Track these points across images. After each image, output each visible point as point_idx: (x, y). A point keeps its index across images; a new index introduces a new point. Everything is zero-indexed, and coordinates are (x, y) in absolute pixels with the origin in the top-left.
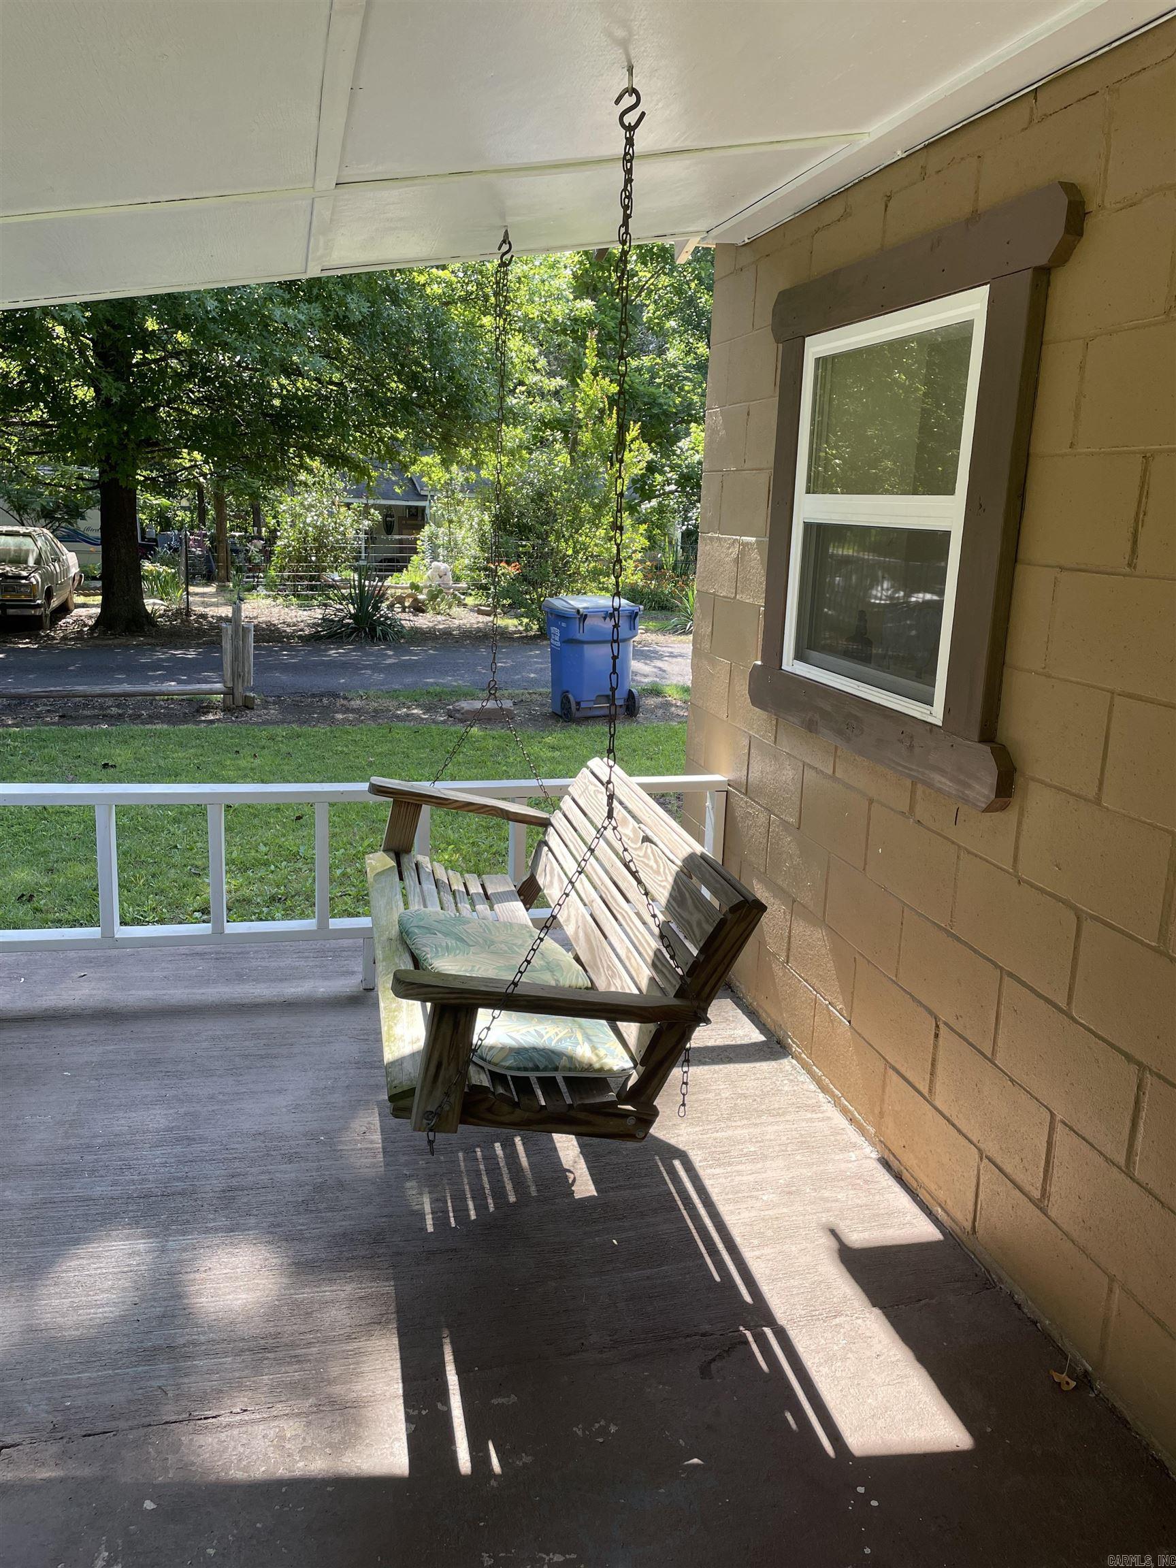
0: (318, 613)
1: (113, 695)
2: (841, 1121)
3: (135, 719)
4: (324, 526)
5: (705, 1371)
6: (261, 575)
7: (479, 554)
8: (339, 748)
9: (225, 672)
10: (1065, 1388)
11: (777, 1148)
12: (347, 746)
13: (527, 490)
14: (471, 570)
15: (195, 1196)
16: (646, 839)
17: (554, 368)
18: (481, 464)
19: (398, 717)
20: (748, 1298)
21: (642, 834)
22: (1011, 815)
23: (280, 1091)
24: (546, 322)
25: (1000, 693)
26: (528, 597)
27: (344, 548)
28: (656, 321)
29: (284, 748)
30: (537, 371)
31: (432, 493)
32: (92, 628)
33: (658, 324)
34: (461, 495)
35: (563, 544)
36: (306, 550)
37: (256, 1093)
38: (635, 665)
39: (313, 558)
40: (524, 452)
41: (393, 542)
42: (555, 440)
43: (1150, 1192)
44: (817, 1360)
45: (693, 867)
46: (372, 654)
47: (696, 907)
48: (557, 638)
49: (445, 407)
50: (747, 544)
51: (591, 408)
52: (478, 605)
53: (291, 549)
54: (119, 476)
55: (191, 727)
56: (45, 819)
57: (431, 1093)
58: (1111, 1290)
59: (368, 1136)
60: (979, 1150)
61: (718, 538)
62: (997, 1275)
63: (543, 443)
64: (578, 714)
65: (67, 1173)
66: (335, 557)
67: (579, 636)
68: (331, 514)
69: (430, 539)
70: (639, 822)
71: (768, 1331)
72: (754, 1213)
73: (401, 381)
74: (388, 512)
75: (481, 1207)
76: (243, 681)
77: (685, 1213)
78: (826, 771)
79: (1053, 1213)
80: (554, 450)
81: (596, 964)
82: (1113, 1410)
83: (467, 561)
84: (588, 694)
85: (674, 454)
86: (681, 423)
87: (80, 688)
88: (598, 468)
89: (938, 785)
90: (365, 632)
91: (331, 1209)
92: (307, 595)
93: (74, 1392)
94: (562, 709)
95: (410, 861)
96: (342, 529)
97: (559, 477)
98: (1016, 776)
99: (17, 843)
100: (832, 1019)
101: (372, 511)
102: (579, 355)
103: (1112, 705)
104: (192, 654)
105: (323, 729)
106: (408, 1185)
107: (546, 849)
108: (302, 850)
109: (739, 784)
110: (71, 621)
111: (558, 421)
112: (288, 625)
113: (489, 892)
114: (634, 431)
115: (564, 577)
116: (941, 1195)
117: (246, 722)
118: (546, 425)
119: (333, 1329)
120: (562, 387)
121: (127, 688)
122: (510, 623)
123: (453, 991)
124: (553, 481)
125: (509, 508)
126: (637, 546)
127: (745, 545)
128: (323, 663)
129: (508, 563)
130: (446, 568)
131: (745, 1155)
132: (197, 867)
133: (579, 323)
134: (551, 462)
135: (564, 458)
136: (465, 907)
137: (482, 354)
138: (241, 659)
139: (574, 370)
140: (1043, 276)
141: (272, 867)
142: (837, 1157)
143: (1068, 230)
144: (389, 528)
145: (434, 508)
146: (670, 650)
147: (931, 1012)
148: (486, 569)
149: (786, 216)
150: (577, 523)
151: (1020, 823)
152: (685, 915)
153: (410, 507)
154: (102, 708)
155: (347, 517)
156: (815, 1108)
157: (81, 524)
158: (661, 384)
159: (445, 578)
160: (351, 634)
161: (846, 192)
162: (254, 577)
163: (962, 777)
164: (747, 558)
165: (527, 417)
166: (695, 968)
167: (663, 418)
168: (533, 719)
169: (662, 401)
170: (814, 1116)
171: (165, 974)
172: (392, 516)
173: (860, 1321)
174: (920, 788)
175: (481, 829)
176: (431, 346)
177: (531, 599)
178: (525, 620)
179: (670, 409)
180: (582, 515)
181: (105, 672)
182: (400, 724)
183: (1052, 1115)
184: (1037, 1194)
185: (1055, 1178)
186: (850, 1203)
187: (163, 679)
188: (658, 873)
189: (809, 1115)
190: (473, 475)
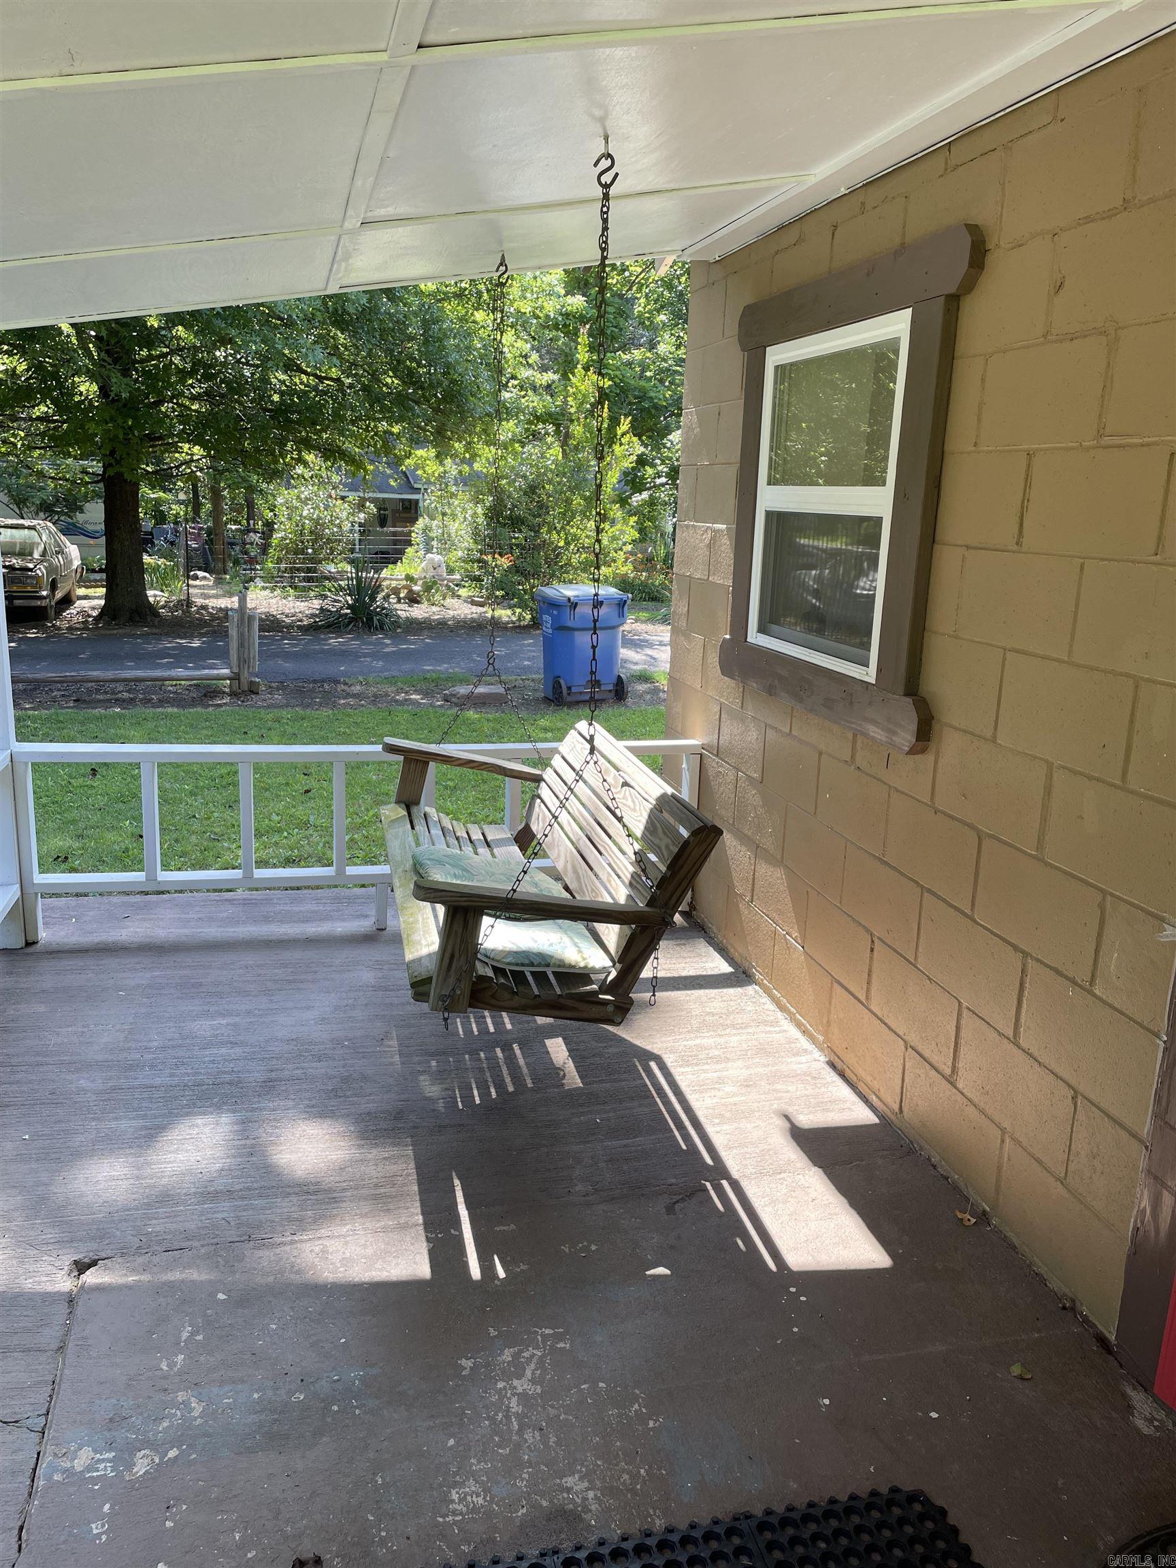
0: (317, 604)
1: (125, 680)
2: (794, 1032)
3: (145, 703)
4: (321, 518)
5: (670, 1209)
6: (258, 567)
7: (473, 546)
8: (342, 730)
9: (231, 658)
10: (967, 1223)
11: (739, 1053)
12: (349, 728)
13: (520, 483)
14: (464, 561)
15: (241, 1085)
16: (625, 784)
17: (546, 361)
18: (474, 456)
19: (397, 701)
20: (709, 1161)
21: (622, 780)
22: (929, 758)
23: (308, 1008)
24: (537, 317)
25: (921, 652)
26: (521, 587)
27: (340, 541)
28: (647, 315)
29: (289, 730)
30: (530, 365)
31: (426, 487)
32: (97, 619)
33: (649, 318)
34: (454, 489)
35: (556, 536)
36: (303, 542)
37: (287, 1009)
38: (624, 653)
39: (310, 551)
40: (517, 445)
41: (387, 534)
42: (547, 433)
43: (1031, 1055)
44: (762, 1203)
45: (663, 803)
46: (370, 643)
47: (665, 833)
48: (549, 626)
49: (439, 401)
50: (718, 530)
51: (582, 403)
52: (471, 596)
53: (288, 541)
54: (124, 470)
55: (199, 709)
56: (71, 792)
57: (445, 979)
58: (1003, 1141)
59: (386, 1042)
60: (905, 1041)
61: (693, 526)
62: (918, 1144)
63: (535, 436)
64: (569, 699)
65: (131, 1068)
66: (331, 548)
67: (570, 624)
68: (327, 507)
69: (424, 531)
70: (618, 770)
71: (725, 1183)
72: (716, 1100)
73: (396, 376)
74: (381, 505)
75: (485, 1094)
76: (249, 667)
77: (658, 1100)
78: (783, 729)
79: (960, 1085)
80: (547, 443)
81: (581, 889)
82: (1005, 1239)
83: (460, 554)
84: (579, 681)
85: (665, 447)
86: (670, 416)
87: (95, 673)
88: (589, 461)
89: (872, 734)
90: (363, 622)
91: (356, 1095)
92: (304, 587)
93: (154, 1222)
94: (554, 694)
95: (419, 811)
96: (338, 521)
97: (551, 470)
98: (934, 722)
99: (47, 812)
100: (788, 947)
101: (368, 504)
102: (571, 349)
103: (1004, 659)
104: (196, 644)
105: (326, 712)
106: (422, 1078)
107: (538, 801)
108: (312, 818)
109: (712, 747)
110: (75, 612)
111: (550, 415)
112: (287, 616)
113: (489, 839)
114: (625, 425)
115: (556, 568)
116: (876, 1085)
117: (252, 706)
118: (538, 418)
119: (363, 1180)
120: (554, 382)
121: (139, 673)
122: (504, 614)
123: (463, 895)
124: (545, 474)
125: (502, 500)
126: (627, 538)
127: (716, 531)
128: (323, 651)
129: (501, 555)
130: (440, 560)
131: (710, 1058)
132: (215, 834)
133: (571, 317)
134: (543, 457)
135: (556, 452)
136: (468, 849)
137: (475, 349)
138: (246, 644)
139: (566, 365)
140: (953, 302)
141: (285, 834)
142: (789, 1060)
143: (971, 265)
144: (382, 521)
145: (428, 501)
146: (659, 638)
147: (867, 930)
148: (479, 561)
149: (750, 238)
150: (568, 516)
151: (936, 762)
152: (657, 841)
153: (403, 500)
154: (113, 693)
155: (342, 511)
156: (775, 1023)
157: (80, 517)
158: (651, 377)
159: (439, 570)
160: (350, 623)
161: (801, 219)
162: (251, 569)
163: (890, 726)
164: (718, 543)
165: (520, 410)
166: (663, 883)
167: (653, 411)
168: (526, 703)
169: (652, 394)
170: (773, 1029)
171: (199, 916)
172: (385, 509)
173: (800, 1176)
174: (860, 739)
175: (478, 801)
176: (426, 342)
177: (523, 590)
178: (518, 610)
179: (660, 403)
180: (574, 507)
181: (115, 659)
182: (400, 708)
183: (960, 1002)
184: (948, 1071)
185: (962, 1056)
186: (798, 1093)
187: (170, 666)
188: (634, 810)
189: (768, 1029)
190: (466, 468)
